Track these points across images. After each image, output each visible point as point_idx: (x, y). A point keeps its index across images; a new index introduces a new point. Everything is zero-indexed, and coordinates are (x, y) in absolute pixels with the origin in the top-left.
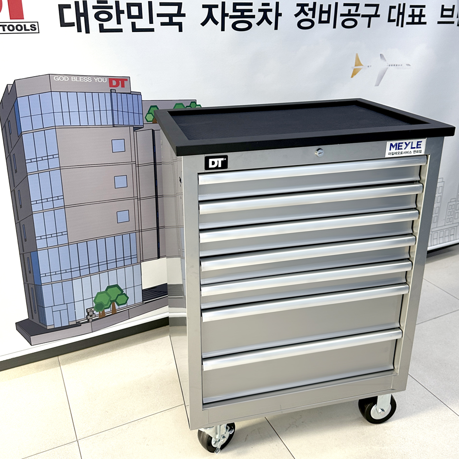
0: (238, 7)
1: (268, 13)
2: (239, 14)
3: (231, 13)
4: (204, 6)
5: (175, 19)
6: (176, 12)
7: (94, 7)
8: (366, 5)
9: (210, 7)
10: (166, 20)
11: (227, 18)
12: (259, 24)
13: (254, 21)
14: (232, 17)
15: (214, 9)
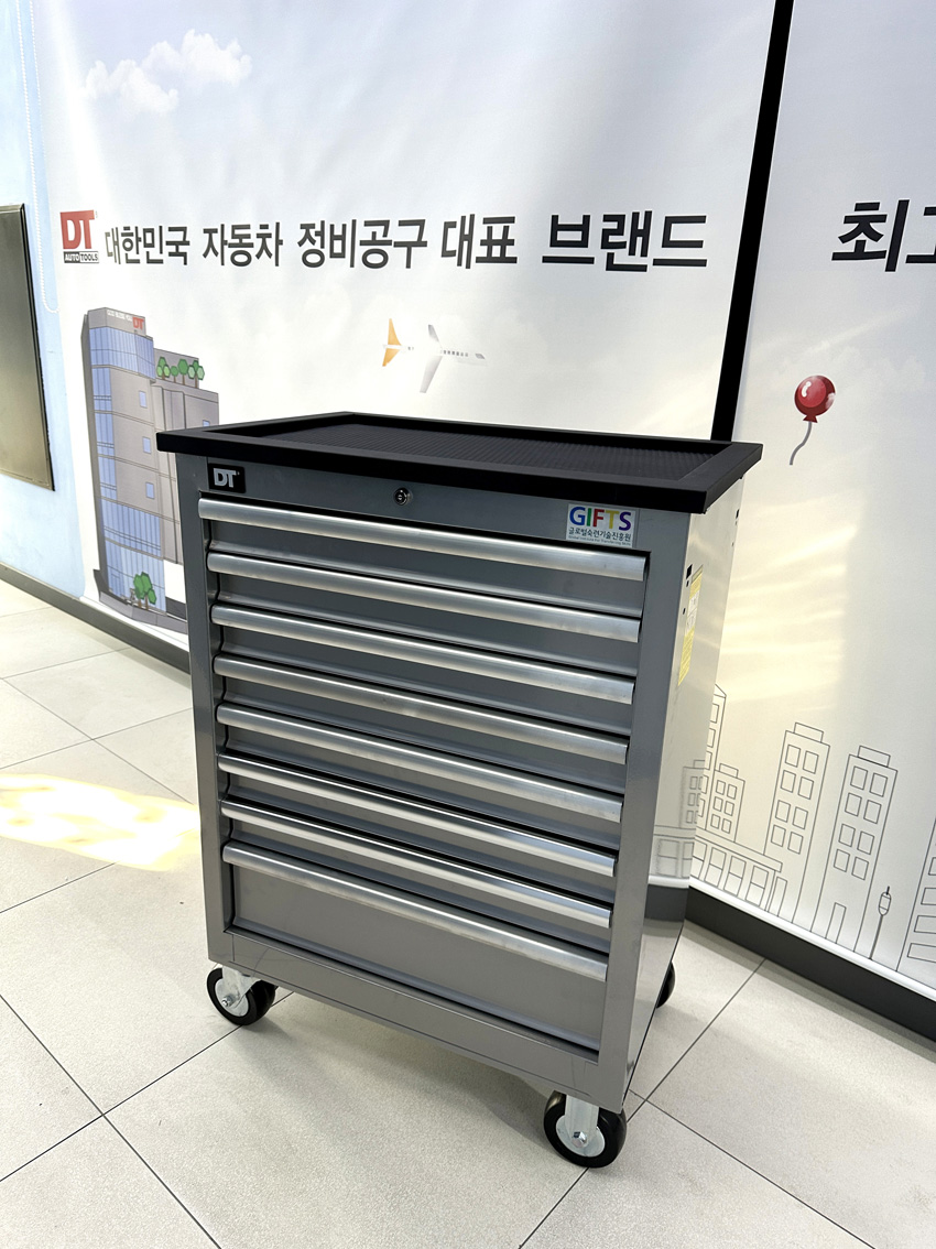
0: (237, 232)
1: (268, 240)
2: (237, 241)
3: (230, 241)
4: (206, 231)
5: (182, 249)
6: (181, 239)
7: (123, 235)
8: (402, 223)
9: (210, 232)
10: (173, 249)
11: (226, 247)
12: (258, 256)
13: (253, 252)
14: (231, 246)
15: (214, 235)
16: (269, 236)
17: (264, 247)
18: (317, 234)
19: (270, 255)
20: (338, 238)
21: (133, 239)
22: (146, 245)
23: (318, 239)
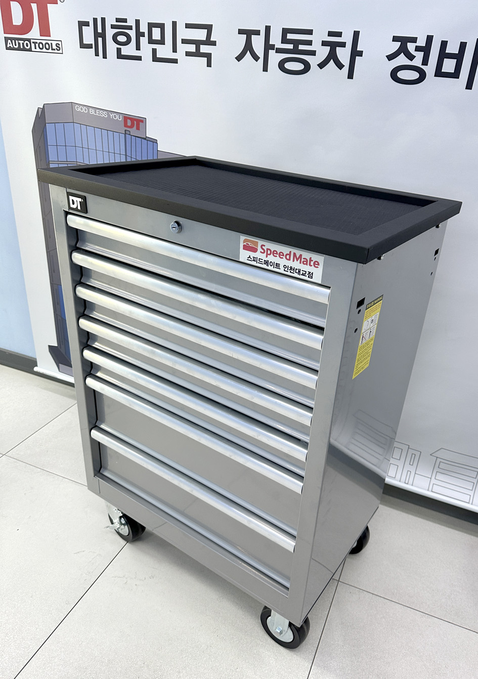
0: (290, 36)
1: (338, 48)
2: (291, 46)
3: (279, 45)
4: (241, 32)
5: (204, 49)
6: (204, 38)
7: (113, 27)
9: (249, 34)
10: (192, 48)
11: (272, 53)
12: (322, 65)
13: (313, 61)
14: (279, 51)
15: (253, 37)
16: (343, 45)
17: (332, 56)
18: (418, 49)
19: (340, 66)
20: (451, 56)
21: (132, 34)
22: (151, 41)
23: (419, 56)
